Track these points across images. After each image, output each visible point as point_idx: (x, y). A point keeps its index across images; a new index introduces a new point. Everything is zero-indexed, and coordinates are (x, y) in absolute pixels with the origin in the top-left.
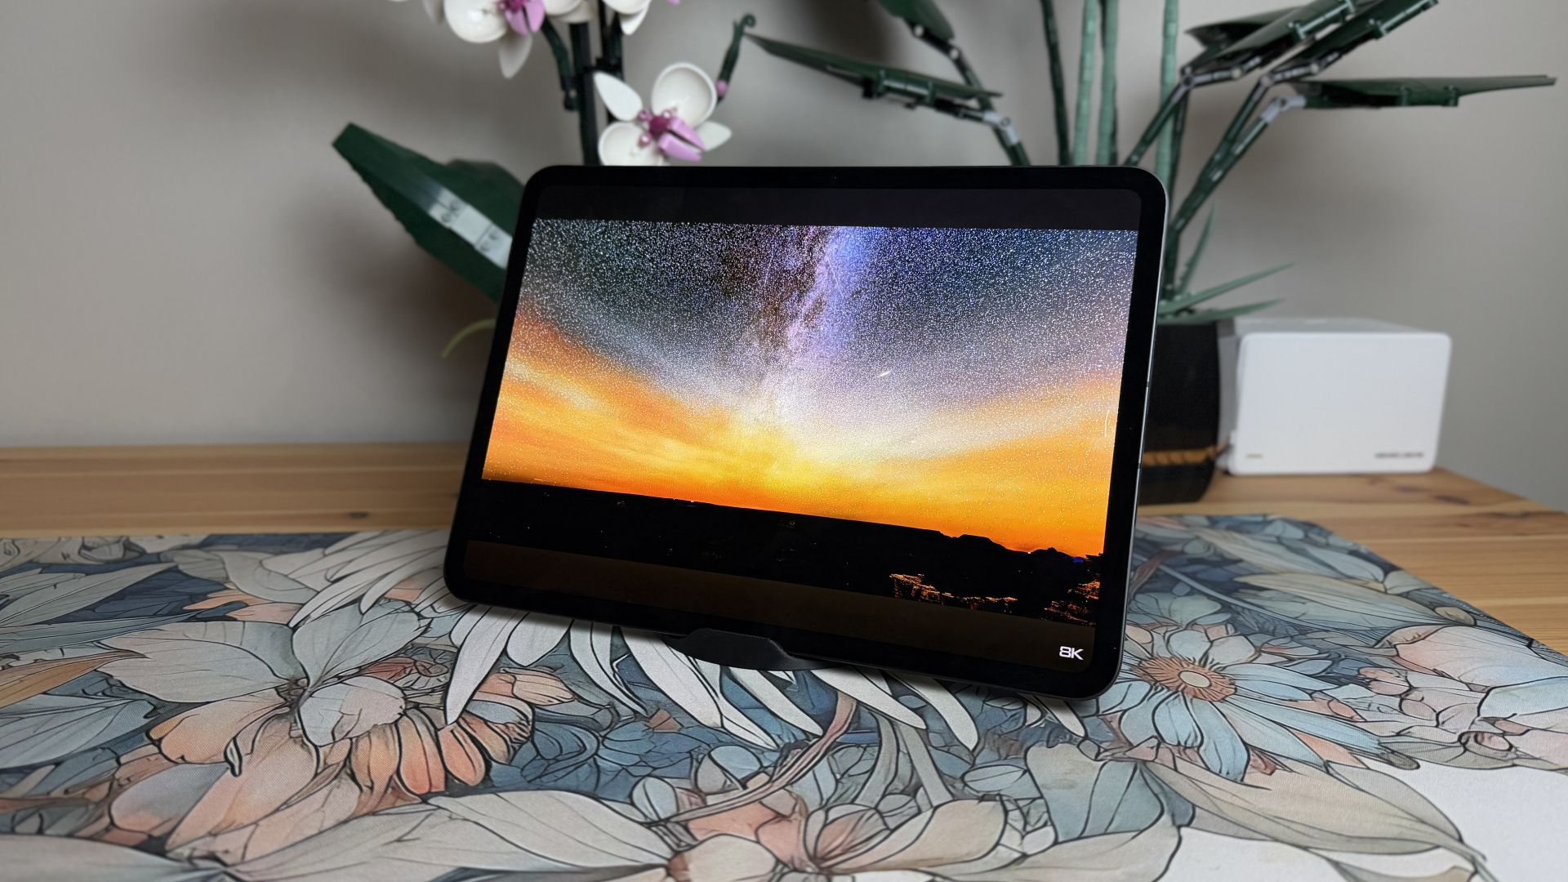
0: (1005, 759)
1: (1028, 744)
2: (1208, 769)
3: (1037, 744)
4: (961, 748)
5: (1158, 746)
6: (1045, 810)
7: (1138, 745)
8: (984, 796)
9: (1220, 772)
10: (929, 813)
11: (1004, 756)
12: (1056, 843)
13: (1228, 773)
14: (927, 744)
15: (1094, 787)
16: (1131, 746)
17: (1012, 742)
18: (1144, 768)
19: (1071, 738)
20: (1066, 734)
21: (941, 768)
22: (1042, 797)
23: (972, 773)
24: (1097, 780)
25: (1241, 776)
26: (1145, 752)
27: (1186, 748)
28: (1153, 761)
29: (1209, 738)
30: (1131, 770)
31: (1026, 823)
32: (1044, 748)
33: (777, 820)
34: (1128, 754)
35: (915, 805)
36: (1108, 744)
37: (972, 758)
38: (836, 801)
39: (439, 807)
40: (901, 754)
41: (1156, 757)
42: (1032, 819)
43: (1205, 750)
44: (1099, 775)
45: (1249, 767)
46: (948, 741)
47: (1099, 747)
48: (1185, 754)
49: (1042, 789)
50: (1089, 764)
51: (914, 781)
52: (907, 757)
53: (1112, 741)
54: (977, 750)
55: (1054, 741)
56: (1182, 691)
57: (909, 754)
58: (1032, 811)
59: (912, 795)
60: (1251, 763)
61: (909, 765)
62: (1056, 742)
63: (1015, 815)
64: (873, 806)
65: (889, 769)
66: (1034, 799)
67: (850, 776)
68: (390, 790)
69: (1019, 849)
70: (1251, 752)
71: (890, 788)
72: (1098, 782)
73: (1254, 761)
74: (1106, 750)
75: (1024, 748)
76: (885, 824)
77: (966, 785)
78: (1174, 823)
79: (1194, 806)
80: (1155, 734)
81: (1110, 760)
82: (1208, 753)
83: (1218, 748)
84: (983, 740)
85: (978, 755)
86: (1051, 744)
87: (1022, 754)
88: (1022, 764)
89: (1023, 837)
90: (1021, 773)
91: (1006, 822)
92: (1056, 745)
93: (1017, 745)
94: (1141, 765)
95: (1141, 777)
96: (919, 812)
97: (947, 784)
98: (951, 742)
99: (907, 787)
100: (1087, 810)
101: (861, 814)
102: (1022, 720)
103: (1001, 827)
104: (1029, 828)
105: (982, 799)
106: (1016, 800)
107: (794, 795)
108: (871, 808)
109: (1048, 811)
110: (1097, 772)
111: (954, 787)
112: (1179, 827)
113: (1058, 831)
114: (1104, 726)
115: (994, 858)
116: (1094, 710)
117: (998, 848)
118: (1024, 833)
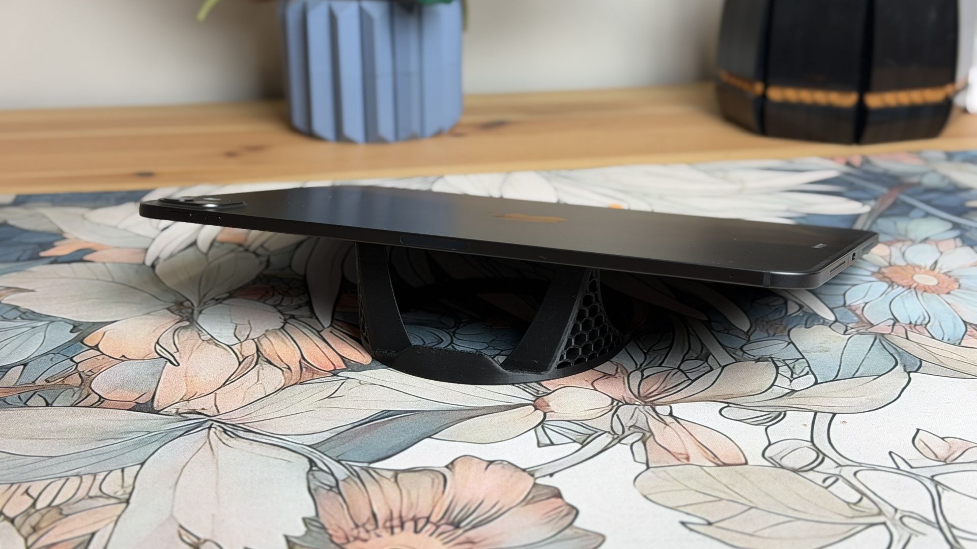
0: (774, 336)
1: (790, 327)
2: (933, 338)
3: (798, 326)
4: (738, 331)
5: (894, 325)
6: (807, 365)
7: (878, 325)
8: (759, 359)
9: (943, 339)
10: (719, 370)
11: (772, 334)
12: (816, 383)
13: (949, 340)
14: (712, 329)
15: (843, 351)
16: (872, 325)
17: (779, 326)
18: (882, 337)
19: (824, 322)
20: (820, 319)
21: (724, 343)
22: (804, 358)
23: (748, 346)
24: (845, 346)
25: (959, 341)
26: (884, 328)
27: (916, 325)
28: (889, 334)
29: (935, 318)
30: (872, 340)
31: (792, 373)
32: (804, 328)
33: (606, 377)
34: (870, 330)
35: (708, 365)
36: (854, 324)
37: (748, 337)
38: (647, 365)
39: (349, 378)
40: (691, 336)
41: (892, 331)
42: (797, 371)
43: (931, 326)
44: (847, 343)
45: (966, 336)
46: (727, 326)
47: (847, 327)
48: (915, 329)
49: (803, 353)
50: (839, 337)
51: (704, 352)
52: (697, 338)
53: (857, 323)
54: (751, 331)
55: (810, 324)
56: (915, 288)
57: (697, 336)
58: (796, 366)
59: (705, 359)
60: (968, 333)
61: (699, 342)
62: (812, 324)
63: (784, 369)
64: (676, 367)
65: (683, 345)
66: (798, 359)
67: (654, 350)
68: (304, 370)
69: (790, 388)
70: (968, 326)
71: (686, 357)
72: (846, 348)
73: (971, 332)
74: (852, 328)
75: (788, 329)
76: (687, 377)
77: (744, 352)
78: (905, 371)
79: (921, 360)
80: (892, 317)
81: (855, 334)
82: (934, 328)
83: (942, 325)
84: (756, 326)
85: (752, 334)
86: (808, 326)
87: (786, 333)
88: (787, 339)
89: (791, 381)
90: (786, 344)
91: (777, 373)
92: (813, 326)
93: (782, 328)
94: (880, 337)
95: (880, 344)
96: (712, 369)
97: (730, 352)
98: (729, 327)
99: (700, 355)
100: (837, 364)
101: (668, 372)
102: (784, 312)
103: (774, 376)
104: (795, 376)
105: (758, 360)
106: (784, 360)
107: (615, 363)
108: (674, 369)
109: (809, 366)
110: (846, 342)
111: (736, 354)
112: (909, 373)
113: (817, 376)
114: (850, 313)
115: (772, 392)
116: (842, 303)
117: (774, 387)
118: (792, 379)
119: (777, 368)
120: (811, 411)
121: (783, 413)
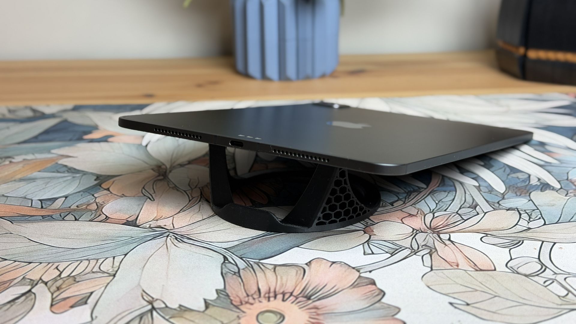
0: (520, 195)
3: (536, 191)
4: (497, 192)
6: (540, 213)
8: (509, 209)
10: (483, 215)
12: (545, 224)
14: (480, 190)
15: (564, 206)
17: (523, 190)
19: (553, 189)
20: (551, 187)
21: (487, 199)
22: (538, 209)
23: (503, 201)
24: (566, 203)
31: (530, 218)
32: (540, 192)
33: (410, 216)
35: (475, 212)
36: (572, 191)
37: (503, 196)
38: (437, 210)
40: (467, 195)
42: (533, 217)
44: (567, 202)
46: (490, 189)
47: (568, 192)
49: (538, 206)
50: (562, 197)
51: (474, 204)
52: (470, 195)
53: (575, 190)
57: (470, 194)
58: (533, 214)
59: (474, 208)
61: (472, 198)
62: (545, 190)
63: (524, 216)
64: (455, 212)
65: (461, 199)
66: (534, 210)
67: (442, 202)
69: (527, 226)
71: (463, 207)
72: (566, 204)
74: (571, 193)
75: (529, 192)
76: (462, 218)
77: (500, 205)
81: (573, 197)
84: (508, 189)
85: (506, 194)
87: (528, 194)
88: (528, 198)
89: (528, 223)
90: (528, 201)
91: (520, 218)
92: (545, 192)
93: (525, 191)
96: (478, 214)
97: (491, 204)
98: (491, 190)
99: (471, 205)
100: (561, 213)
101: (449, 215)
102: (528, 182)
103: (518, 219)
104: (531, 220)
106: (525, 210)
107: (417, 208)
109: (541, 214)
110: (566, 200)
111: (494, 206)
113: (546, 221)
114: (571, 184)
115: (515, 229)
116: (566, 178)
117: (517, 226)
118: (529, 221)
119: (520, 214)
120: (540, 240)
121: (522, 241)
